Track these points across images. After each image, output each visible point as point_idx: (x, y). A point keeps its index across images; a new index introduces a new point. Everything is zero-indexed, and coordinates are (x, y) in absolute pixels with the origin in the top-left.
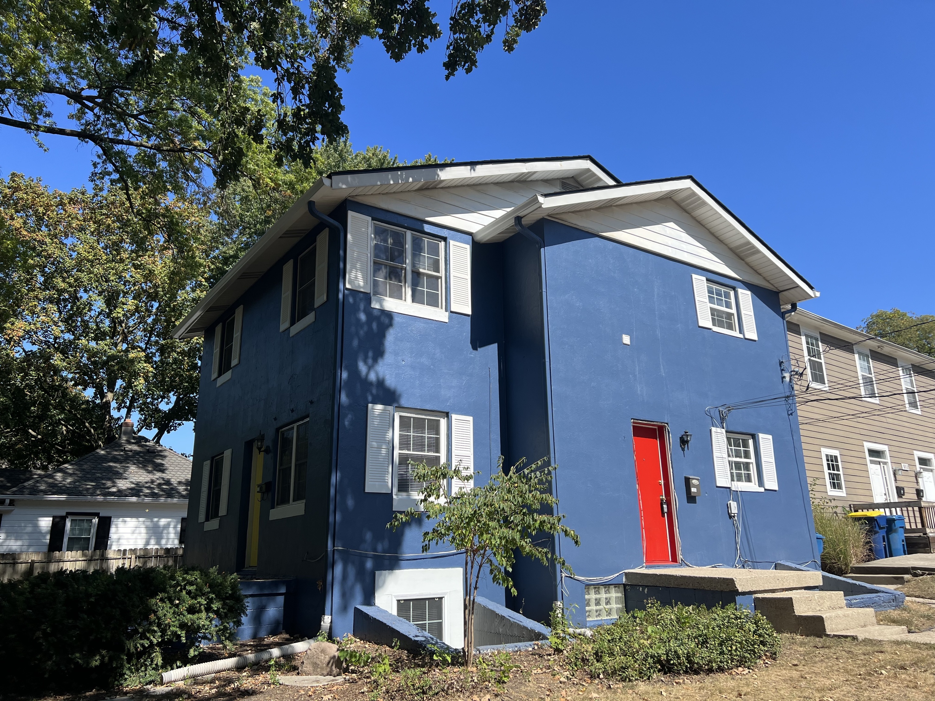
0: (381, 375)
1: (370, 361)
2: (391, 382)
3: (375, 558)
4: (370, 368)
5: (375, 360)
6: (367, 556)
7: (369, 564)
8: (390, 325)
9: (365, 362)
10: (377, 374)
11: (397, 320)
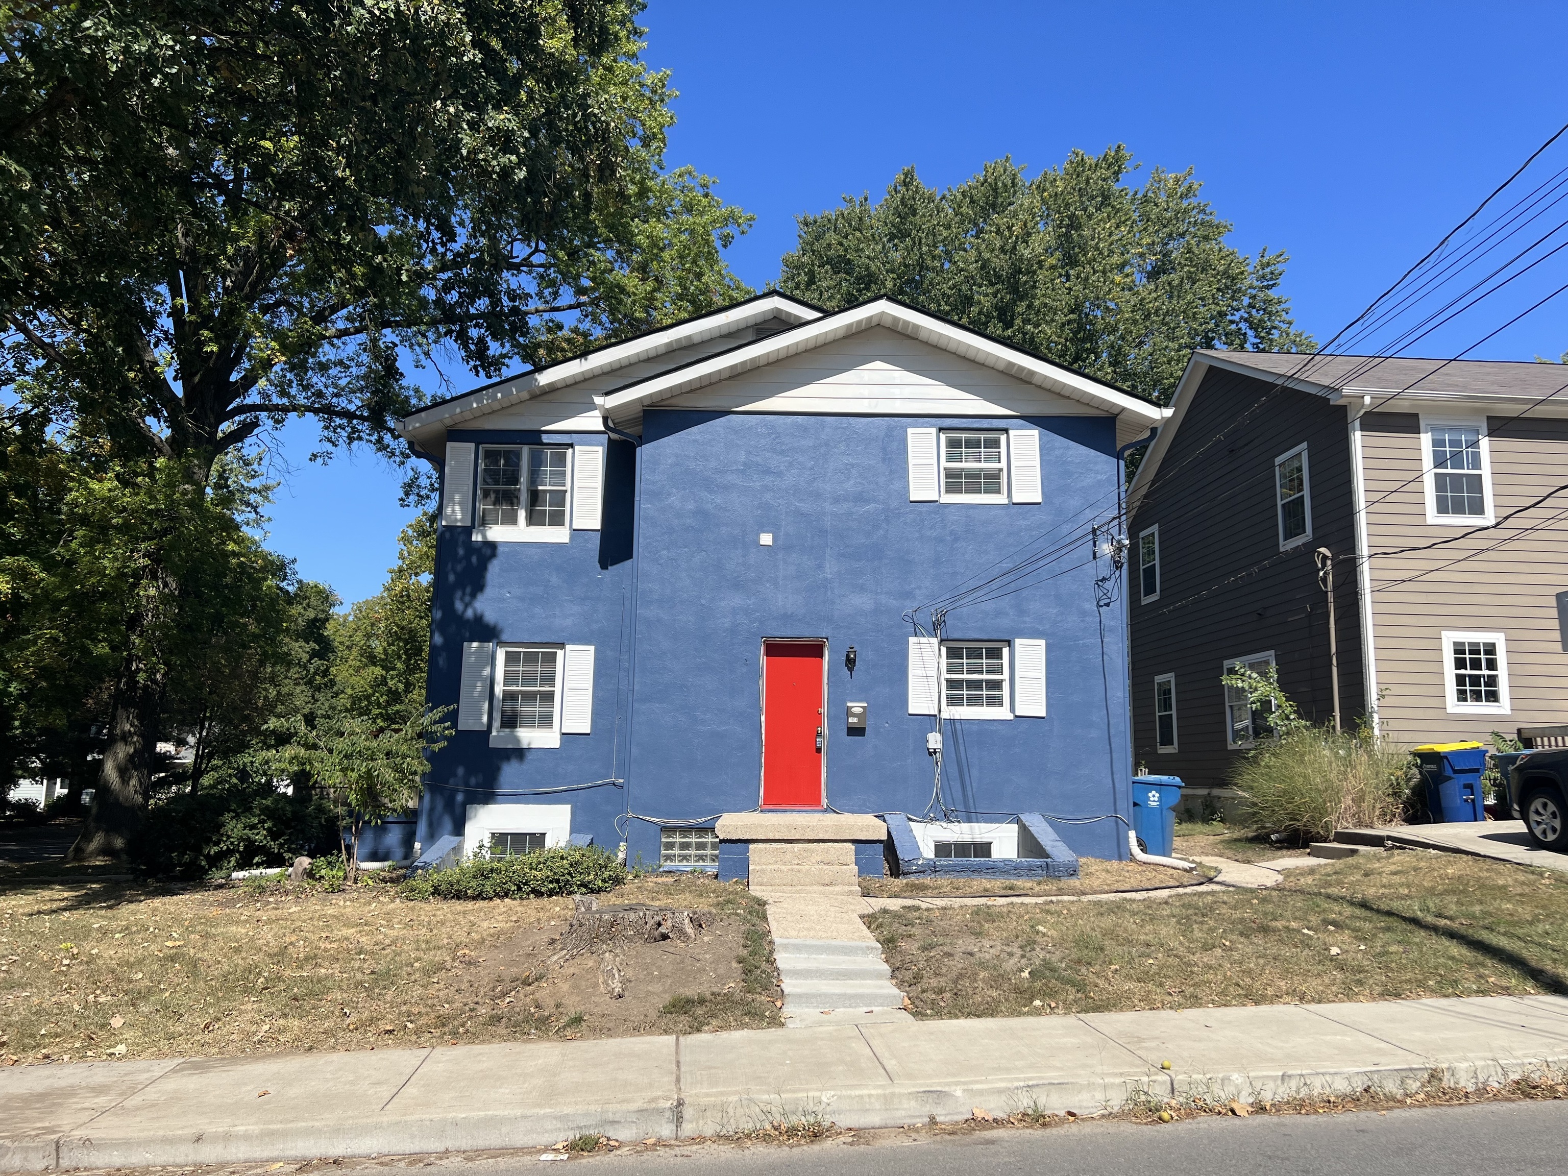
0: (479, 611)
1: (467, 598)
2: (490, 617)
3: (465, 792)
4: (467, 606)
5: (473, 596)
6: (457, 791)
7: (460, 797)
8: (493, 555)
9: (462, 599)
10: (475, 610)
11: (500, 549)
